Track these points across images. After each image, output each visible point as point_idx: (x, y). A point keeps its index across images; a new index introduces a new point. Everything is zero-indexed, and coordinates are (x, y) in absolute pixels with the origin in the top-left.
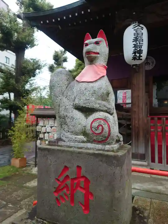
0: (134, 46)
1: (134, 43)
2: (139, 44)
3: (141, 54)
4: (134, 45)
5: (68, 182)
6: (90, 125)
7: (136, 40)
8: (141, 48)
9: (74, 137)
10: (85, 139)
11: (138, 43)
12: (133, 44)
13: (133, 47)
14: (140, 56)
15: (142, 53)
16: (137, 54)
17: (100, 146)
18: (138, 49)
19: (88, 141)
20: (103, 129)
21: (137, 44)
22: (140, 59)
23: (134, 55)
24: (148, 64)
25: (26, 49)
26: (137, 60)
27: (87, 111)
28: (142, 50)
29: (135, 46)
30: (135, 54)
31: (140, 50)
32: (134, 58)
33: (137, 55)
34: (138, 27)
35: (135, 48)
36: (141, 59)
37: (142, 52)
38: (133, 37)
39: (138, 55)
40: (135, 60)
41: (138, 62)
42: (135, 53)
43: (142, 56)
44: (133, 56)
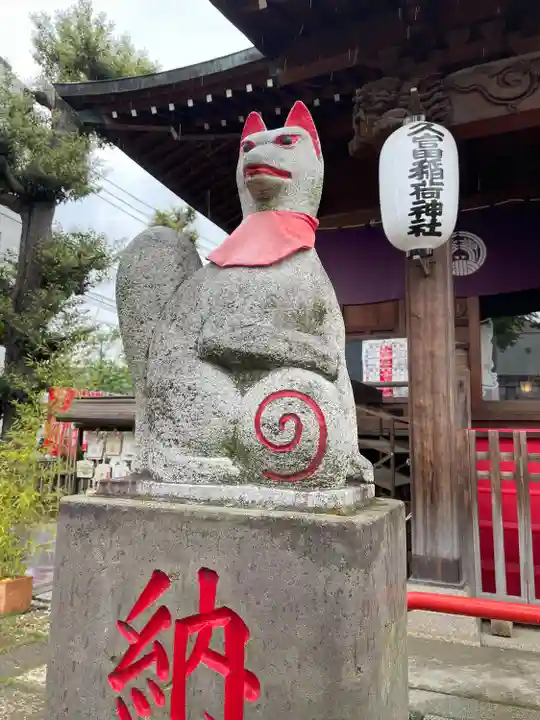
0: (413, 190)
1: (415, 181)
2: (432, 183)
3: (438, 217)
4: (416, 186)
5: (166, 636)
6: (254, 415)
7: (420, 170)
8: (438, 197)
9: (194, 461)
10: (235, 470)
11: (428, 182)
12: (413, 186)
13: (412, 194)
14: (434, 224)
15: (440, 214)
16: (423, 216)
17: (287, 495)
18: (429, 201)
19: (246, 478)
20: (299, 428)
21: (424, 184)
22: (432, 233)
23: (414, 218)
24: (463, 257)
25: (58, 201)
26: (425, 234)
27: (244, 365)
28: (441, 204)
29: (418, 191)
30: (418, 216)
31: (434, 204)
32: (416, 230)
33: (423, 220)
34: (427, 131)
35: (418, 198)
36: (439, 234)
37: (441, 208)
38: (410, 162)
39: (428, 219)
40: (418, 235)
41: (427, 243)
42: (417, 212)
43: (439, 224)
44: (413, 222)
